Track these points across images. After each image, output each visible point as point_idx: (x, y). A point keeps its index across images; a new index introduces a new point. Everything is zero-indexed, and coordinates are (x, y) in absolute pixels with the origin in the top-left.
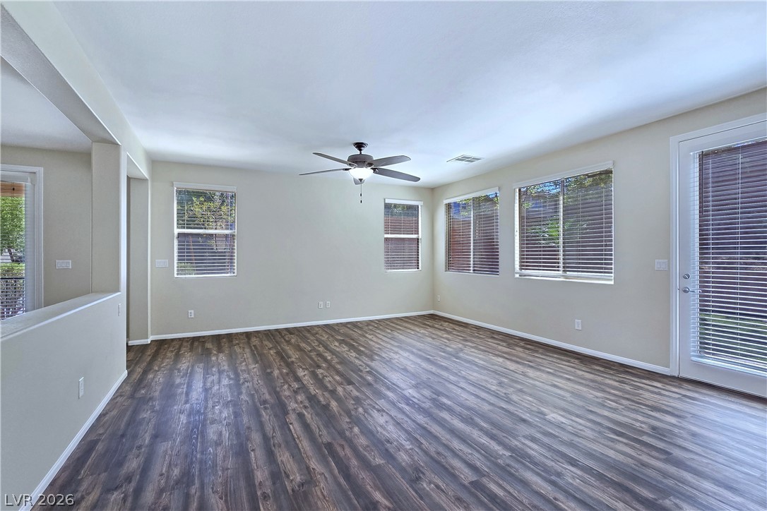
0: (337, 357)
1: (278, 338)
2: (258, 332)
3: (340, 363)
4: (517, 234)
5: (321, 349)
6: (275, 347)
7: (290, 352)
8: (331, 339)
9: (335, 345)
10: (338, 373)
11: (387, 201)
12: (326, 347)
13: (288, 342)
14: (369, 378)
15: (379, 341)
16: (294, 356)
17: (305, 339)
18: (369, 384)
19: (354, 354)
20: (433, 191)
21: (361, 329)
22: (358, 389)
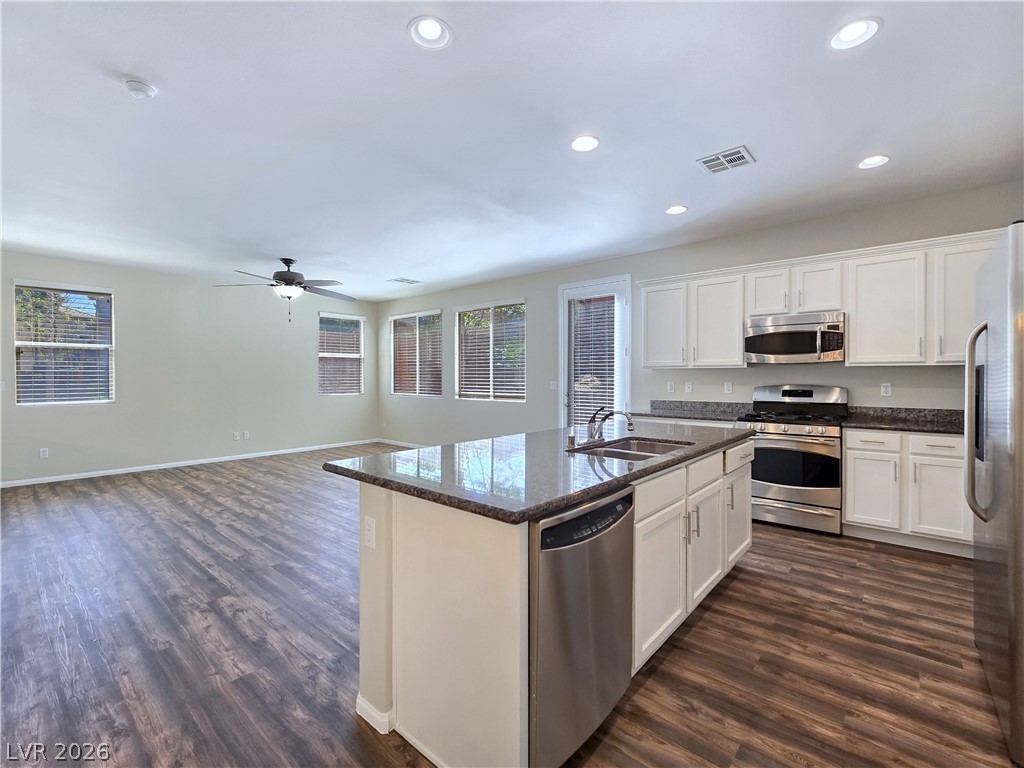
0: (262, 485)
1: (181, 475)
2: (149, 472)
3: (266, 489)
4: (457, 357)
5: (242, 481)
6: (180, 483)
7: (203, 486)
8: (253, 471)
9: (259, 476)
10: (265, 496)
11: (323, 315)
12: (247, 479)
13: (197, 478)
14: (299, 497)
15: (312, 469)
16: (208, 489)
17: (217, 473)
18: (300, 501)
19: (282, 481)
20: (376, 308)
21: (290, 460)
22: (287, 504)
